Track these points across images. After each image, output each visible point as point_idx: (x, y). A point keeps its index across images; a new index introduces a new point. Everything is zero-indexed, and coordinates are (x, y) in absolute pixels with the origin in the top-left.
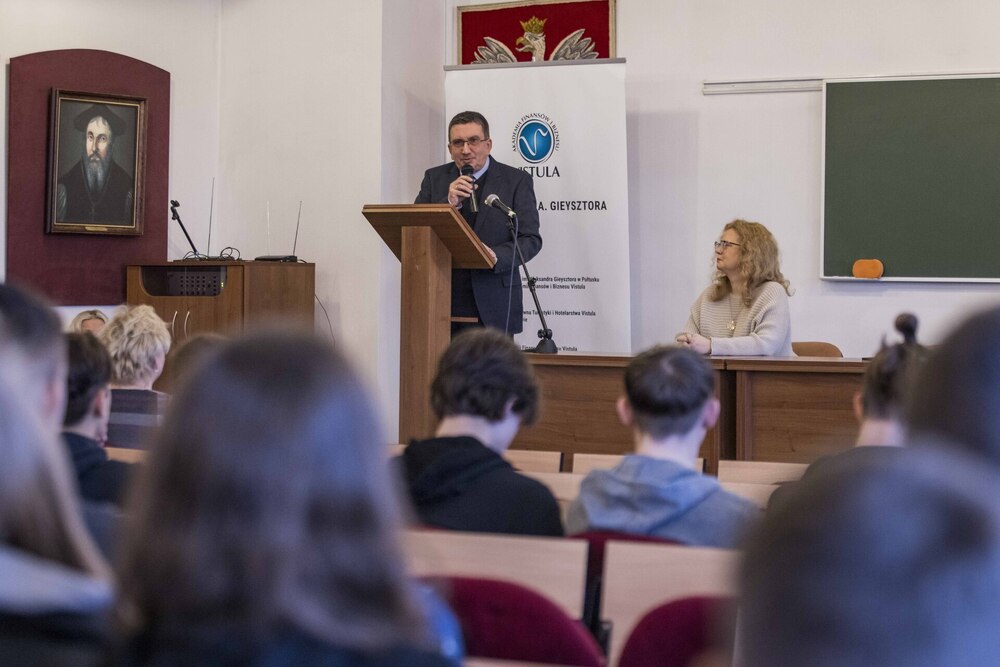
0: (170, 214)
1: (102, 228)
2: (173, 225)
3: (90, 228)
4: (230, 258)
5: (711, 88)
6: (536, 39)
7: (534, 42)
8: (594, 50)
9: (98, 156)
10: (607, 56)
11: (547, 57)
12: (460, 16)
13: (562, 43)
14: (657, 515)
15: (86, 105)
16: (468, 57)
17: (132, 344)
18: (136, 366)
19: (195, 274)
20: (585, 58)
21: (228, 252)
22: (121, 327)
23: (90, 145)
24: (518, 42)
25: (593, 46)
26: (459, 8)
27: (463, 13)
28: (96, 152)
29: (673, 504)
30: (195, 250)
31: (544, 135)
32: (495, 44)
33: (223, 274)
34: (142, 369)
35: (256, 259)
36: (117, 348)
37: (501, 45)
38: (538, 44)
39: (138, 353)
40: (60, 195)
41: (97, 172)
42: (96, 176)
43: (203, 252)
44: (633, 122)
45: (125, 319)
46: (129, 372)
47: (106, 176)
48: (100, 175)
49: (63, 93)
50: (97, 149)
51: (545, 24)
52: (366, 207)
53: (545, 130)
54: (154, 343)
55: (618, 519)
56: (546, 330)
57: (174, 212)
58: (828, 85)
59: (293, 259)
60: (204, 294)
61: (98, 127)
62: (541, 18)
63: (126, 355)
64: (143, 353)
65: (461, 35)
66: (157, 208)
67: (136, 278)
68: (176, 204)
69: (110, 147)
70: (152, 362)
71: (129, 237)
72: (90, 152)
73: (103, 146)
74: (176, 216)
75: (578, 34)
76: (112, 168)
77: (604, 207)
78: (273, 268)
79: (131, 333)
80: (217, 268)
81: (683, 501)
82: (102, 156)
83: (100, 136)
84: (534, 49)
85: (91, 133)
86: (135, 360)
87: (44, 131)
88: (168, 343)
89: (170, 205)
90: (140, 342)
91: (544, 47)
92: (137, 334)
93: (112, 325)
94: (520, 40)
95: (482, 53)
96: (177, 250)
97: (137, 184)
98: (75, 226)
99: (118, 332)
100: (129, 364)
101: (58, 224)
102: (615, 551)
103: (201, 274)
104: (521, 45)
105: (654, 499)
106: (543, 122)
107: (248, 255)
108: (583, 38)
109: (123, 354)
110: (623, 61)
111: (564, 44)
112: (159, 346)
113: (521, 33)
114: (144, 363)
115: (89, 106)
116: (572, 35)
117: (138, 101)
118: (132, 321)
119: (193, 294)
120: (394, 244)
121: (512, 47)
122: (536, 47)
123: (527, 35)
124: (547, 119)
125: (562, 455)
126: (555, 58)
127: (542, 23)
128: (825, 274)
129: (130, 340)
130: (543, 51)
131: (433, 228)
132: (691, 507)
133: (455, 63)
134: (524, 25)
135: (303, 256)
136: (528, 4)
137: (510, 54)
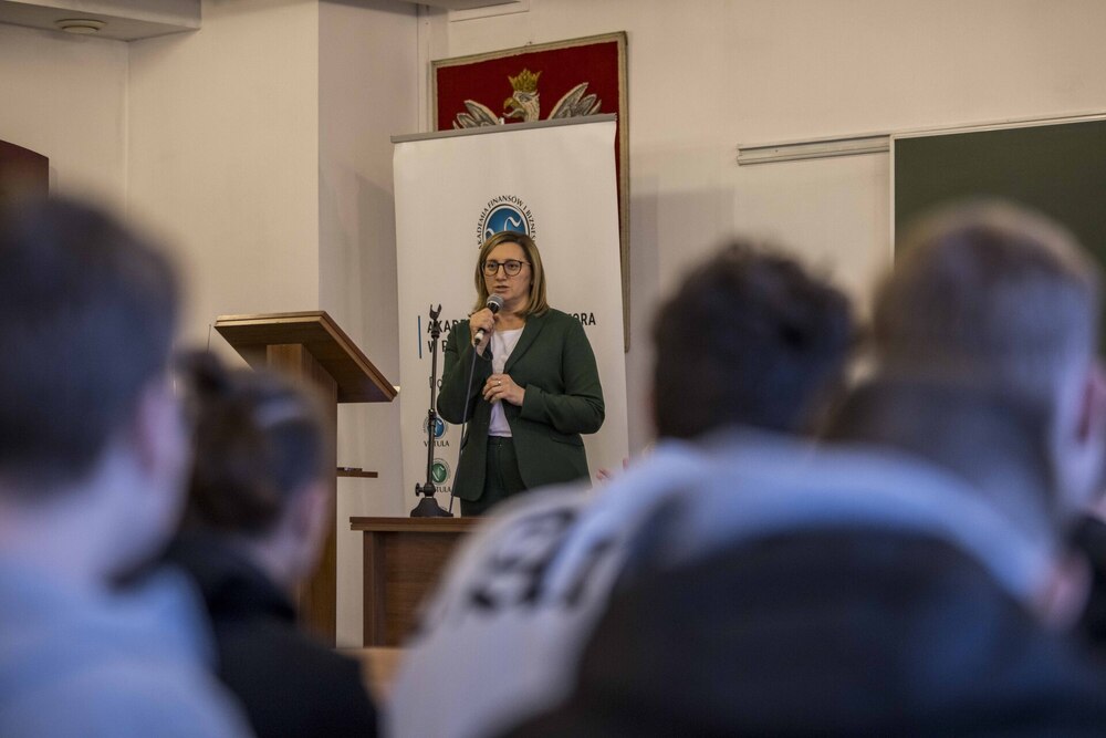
5: (750, 156)
6: (528, 99)
7: (526, 104)
11: (543, 118)
12: (436, 74)
16: (447, 118)
24: (506, 105)
25: (598, 105)
26: (434, 63)
27: (439, 70)
31: (517, 224)
32: (479, 108)
37: (486, 109)
38: (531, 105)
51: (539, 79)
53: (517, 218)
58: (897, 141)
62: (533, 71)
65: (436, 98)
75: (580, 90)
77: (592, 321)
84: (525, 113)
91: (538, 110)
94: (509, 102)
95: (462, 121)
104: (510, 109)
106: (514, 206)
108: (585, 94)
111: (562, 106)
113: (510, 93)
116: (572, 91)
121: (499, 111)
122: (529, 111)
123: (517, 95)
124: (520, 203)
126: (555, 117)
127: (535, 77)
130: (538, 114)
131: (306, 346)
133: (431, 130)
134: (513, 81)
136: (518, 54)
137: (497, 120)
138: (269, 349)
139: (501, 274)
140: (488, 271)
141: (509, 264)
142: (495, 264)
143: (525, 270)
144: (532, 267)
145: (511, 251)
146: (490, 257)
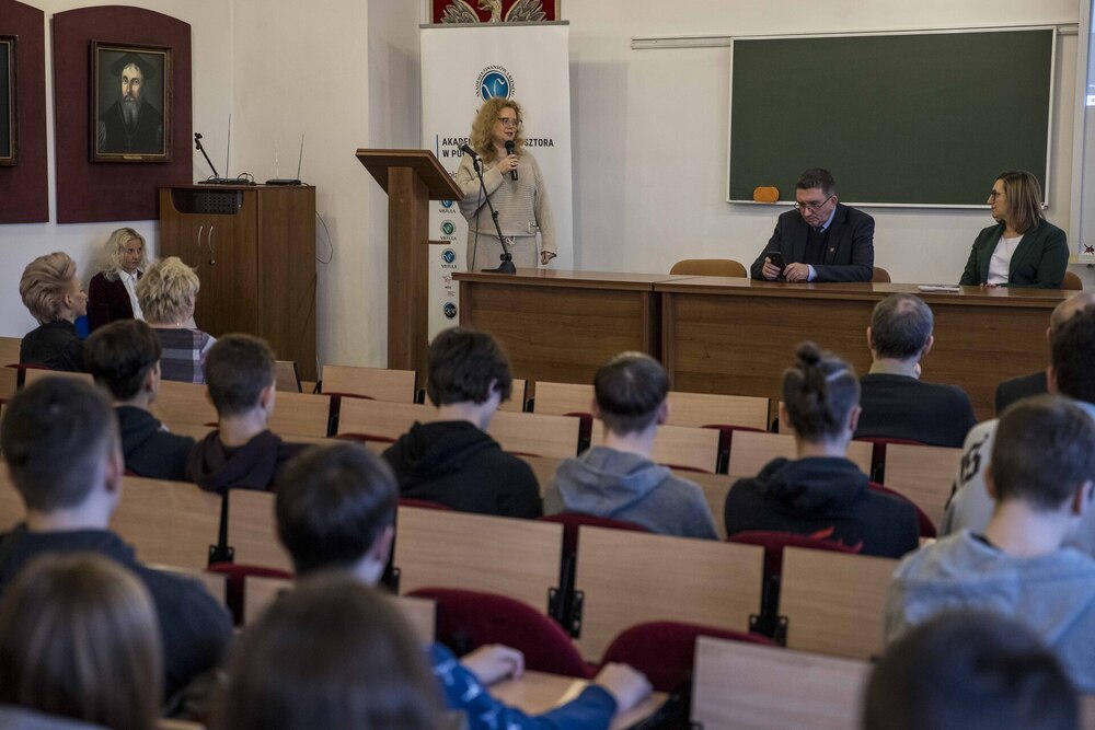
0: (195, 144)
1: (138, 157)
2: (197, 154)
3: (127, 157)
4: (246, 181)
5: (638, 44)
6: (495, 0)
7: (493, 3)
8: (542, 10)
9: (132, 96)
10: (553, 19)
11: (503, 17)
13: (516, 4)
14: (622, 501)
15: (121, 54)
16: (438, 17)
17: (169, 285)
18: (176, 303)
19: (217, 195)
20: (534, 20)
21: (243, 177)
22: (158, 275)
23: (125, 87)
24: (479, 2)
25: (541, 7)
28: (131, 93)
29: (634, 492)
30: (216, 174)
31: (502, 83)
32: (461, 3)
33: (239, 196)
34: (181, 306)
35: (268, 183)
36: (157, 291)
37: (466, 4)
39: (176, 293)
40: (101, 130)
41: (131, 110)
42: (131, 114)
43: (222, 176)
44: (574, 70)
45: (160, 268)
46: (170, 310)
47: (139, 112)
48: (134, 112)
49: (100, 44)
50: (131, 91)
52: (359, 151)
53: (503, 79)
54: (187, 284)
55: (588, 503)
56: (507, 254)
57: (198, 143)
58: (735, 41)
59: (298, 182)
60: (224, 212)
61: (131, 72)
63: (166, 296)
64: (180, 292)
66: (183, 140)
67: (167, 199)
68: (199, 136)
69: (141, 89)
70: (188, 301)
71: (159, 163)
72: (125, 94)
73: (136, 88)
74: (199, 146)
76: (144, 106)
77: (551, 144)
78: (282, 191)
79: (166, 278)
80: (234, 191)
81: (642, 490)
82: (136, 96)
83: (133, 79)
84: (492, 8)
85: (125, 77)
86: (174, 298)
87: (85, 75)
88: (198, 284)
89: (194, 137)
90: (175, 283)
91: (501, 7)
92: (172, 277)
93: (149, 275)
94: (481, 1)
95: (450, 11)
96: (201, 173)
97: (166, 119)
98: (114, 156)
99: (156, 278)
100: (169, 303)
101: (100, 154)
102: (586, 533)
103: (222, 196)
104: (482, 4)
105: (618, 488)
106: (501, 72)
107: (261, 180)
109: (163, 295)
110: (567, 23)
111: (518, 5)
112: (192, 286)
114: (181, 301)
115: (124, 54)
117: (165, 49)
118: (166, 268)
119: (215, 212)
120: (382, 180)
121: (475, 7)
122: (495, 6)
124: (504, 70)
125: (526, 382)
126: (509, 19)
128: (731, 199)
129: (167, 283)
130: (500, 11)
131: (415, 169)
132: (648, 494)
133: (428, 22)
135: (305, 180)
137: (473, 11)
138: (390, 168)
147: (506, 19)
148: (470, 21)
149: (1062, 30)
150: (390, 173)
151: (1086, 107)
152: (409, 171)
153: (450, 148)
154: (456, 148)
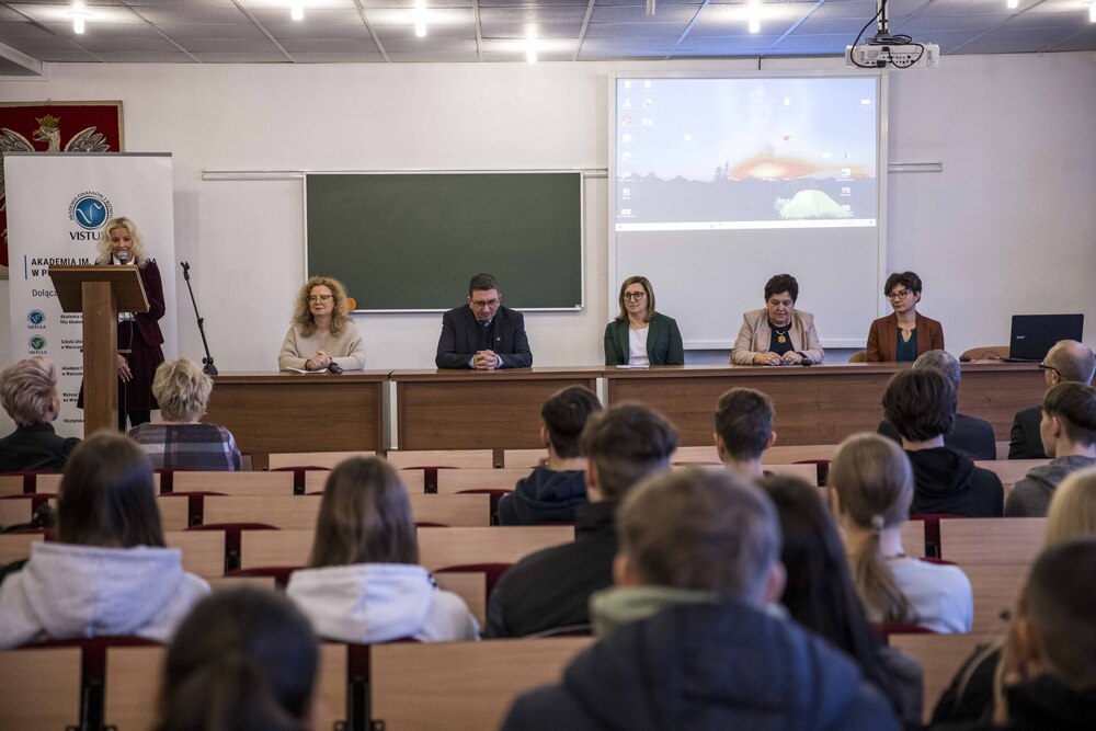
5: (209, 175)
6: (52, 132)
7: (50, 135)
8: (105, 144)
10: (117, 150)
11: (62, 148)
13: (76, 136)
17: (196, 387)
18: (202, 403)
20: (96, 150)
22: (185, 376)
24: (34, 134)
25: (104, 140)
31: (99, 208)
32: (12, 134)
36: (186, 392)
37: (18, 135)
38: (55, 137)
46: (197, 409)
51: (59, 121)
53: (99, 204)
58: (308, 176)
62: (55, 116)
63: (194, 397)
75: (89, 131)
79: (195, 377)
84: (50, 140)
91: (59, 139)
92: (198, 379)
94: (37, 132)
104: (37, 136)
106: (97, 198)
108: (95, 133)
109: (190, 396)
110: (170, 155)
111: (78, 138)
113: (38, 127)
116: (85, 131)
121: (29, 138)
122: (52, 139)
123: (42, 129)
124: (101, 196)
126: (70, 150)
127: (56, 120)
130: (59, 142)
134: (39, 121)
136: (43, 105)
137: (28, 142)
138: (83, 284)
139: (633, 300)
140: (626, 298)
141: (637, 294)
142: (629, 294)
143: (645, 296)
144: (648, 295)
145: (638, 287)
146: (626, 291)
147: (67, 148)
148: (24, 150)
149: (587, 173)
150: (84, 289)
151: (617, 233)
152: (106, 286)
153: (40, 268)
154: (46, 267)
